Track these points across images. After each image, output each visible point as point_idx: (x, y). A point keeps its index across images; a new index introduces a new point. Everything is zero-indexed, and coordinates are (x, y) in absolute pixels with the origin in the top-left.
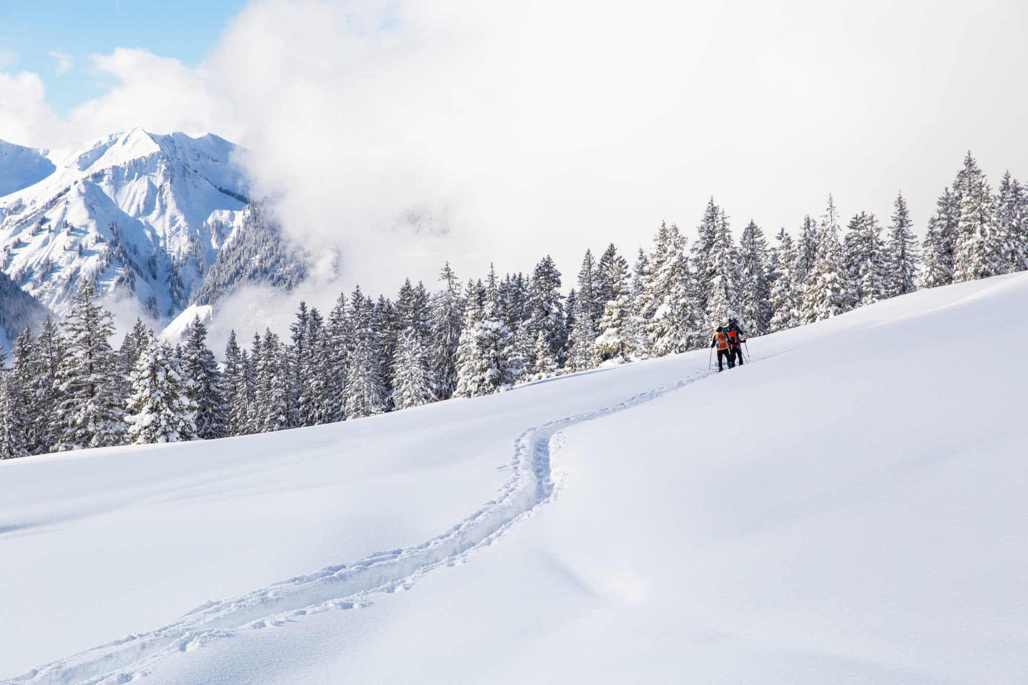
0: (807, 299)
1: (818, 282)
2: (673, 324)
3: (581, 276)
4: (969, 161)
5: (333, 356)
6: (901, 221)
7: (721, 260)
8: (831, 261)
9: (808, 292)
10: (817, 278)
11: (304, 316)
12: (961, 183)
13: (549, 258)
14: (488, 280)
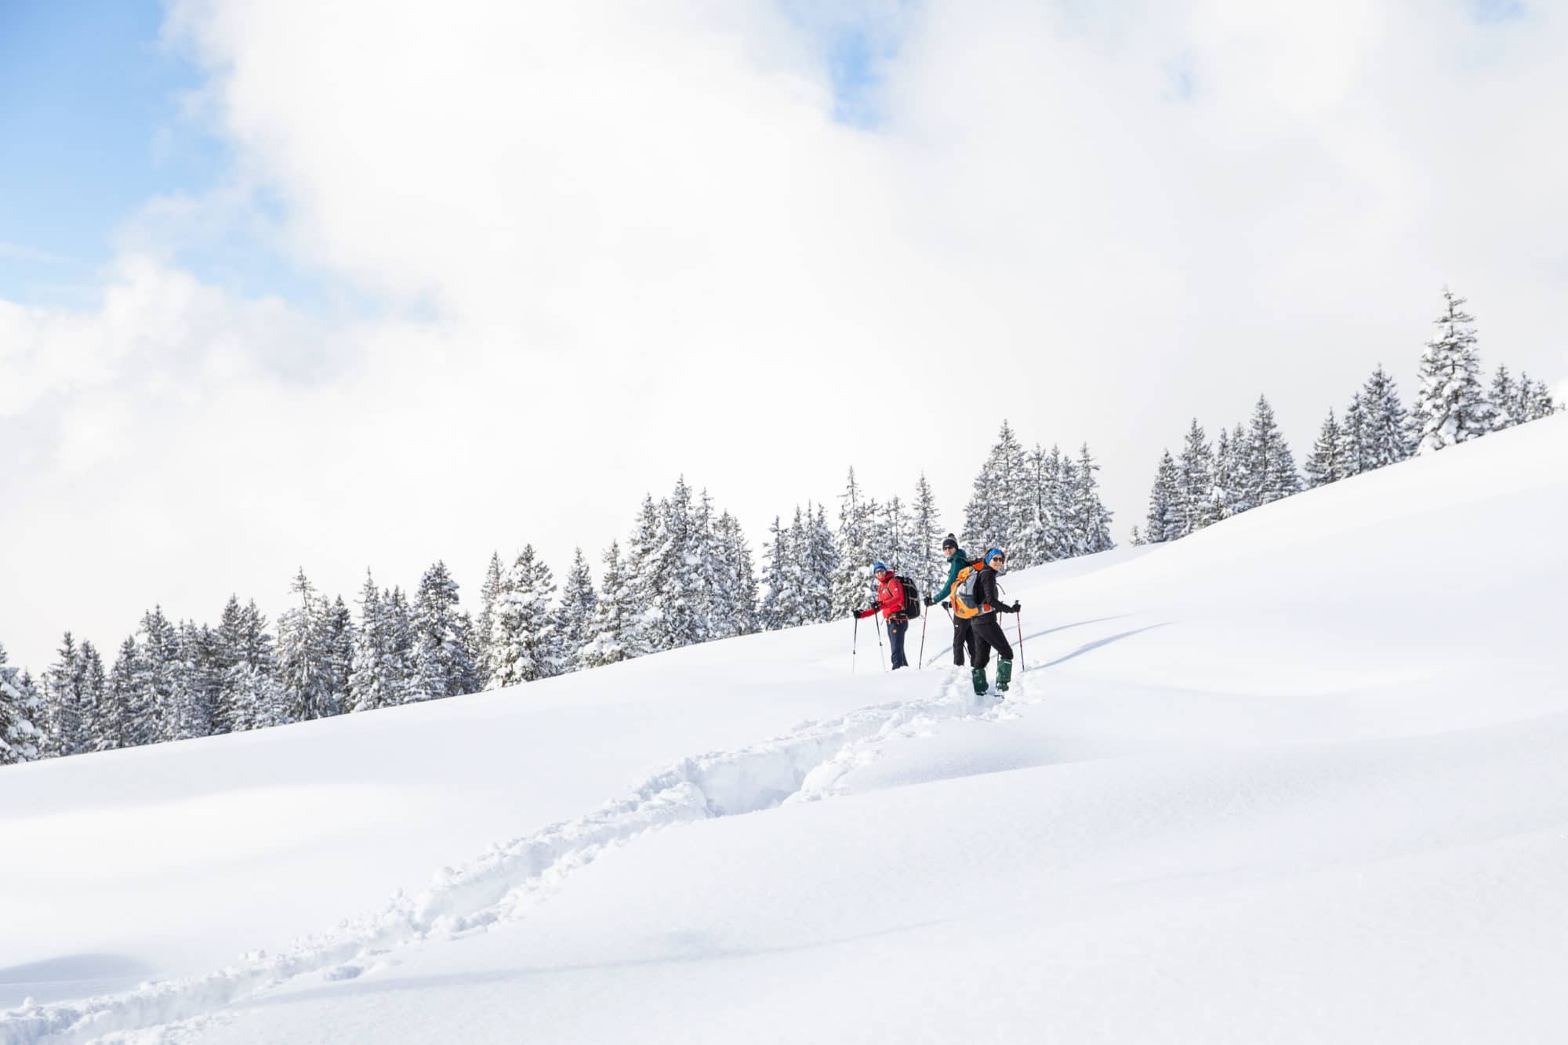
0: (838, 602)
1: (852, 578)
2: (667, 635)
3: (485, 589)
4: (1006, 433)
5: (133, 703)
6: (924, 509)
7: (703, 557)
8: (870, 551)
9: (839, 592)
10: (851, 572)
11: (69, 653)
12: (997, 461)
13: (441, 564)
14: (363, 591)
